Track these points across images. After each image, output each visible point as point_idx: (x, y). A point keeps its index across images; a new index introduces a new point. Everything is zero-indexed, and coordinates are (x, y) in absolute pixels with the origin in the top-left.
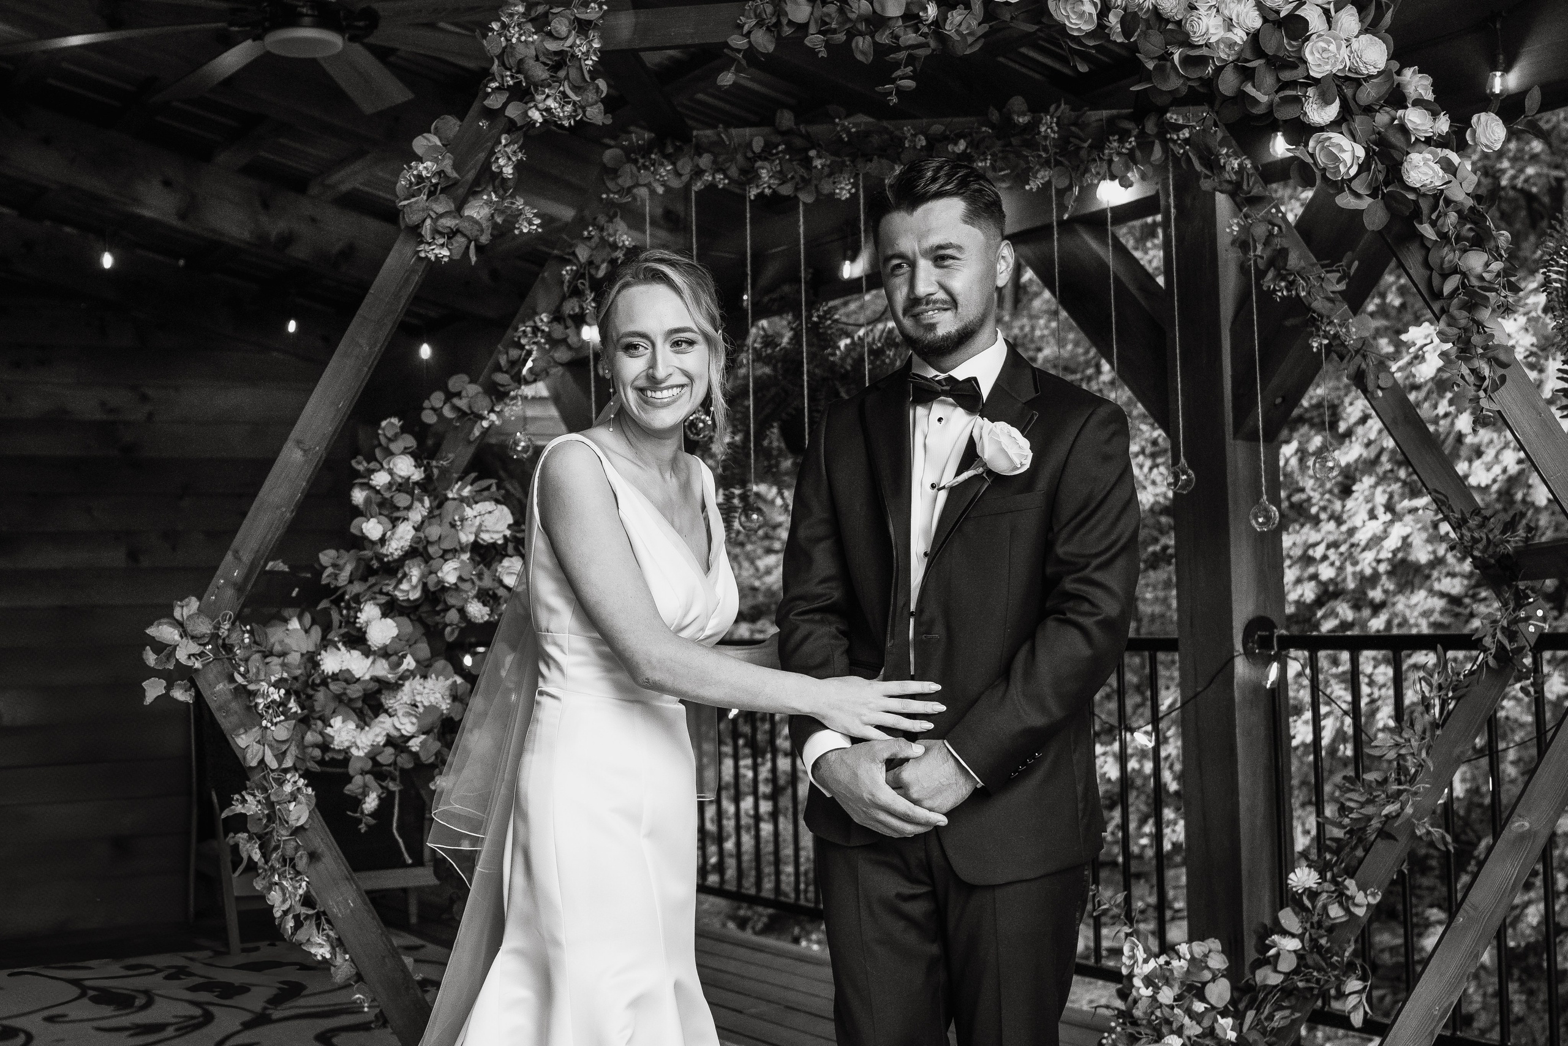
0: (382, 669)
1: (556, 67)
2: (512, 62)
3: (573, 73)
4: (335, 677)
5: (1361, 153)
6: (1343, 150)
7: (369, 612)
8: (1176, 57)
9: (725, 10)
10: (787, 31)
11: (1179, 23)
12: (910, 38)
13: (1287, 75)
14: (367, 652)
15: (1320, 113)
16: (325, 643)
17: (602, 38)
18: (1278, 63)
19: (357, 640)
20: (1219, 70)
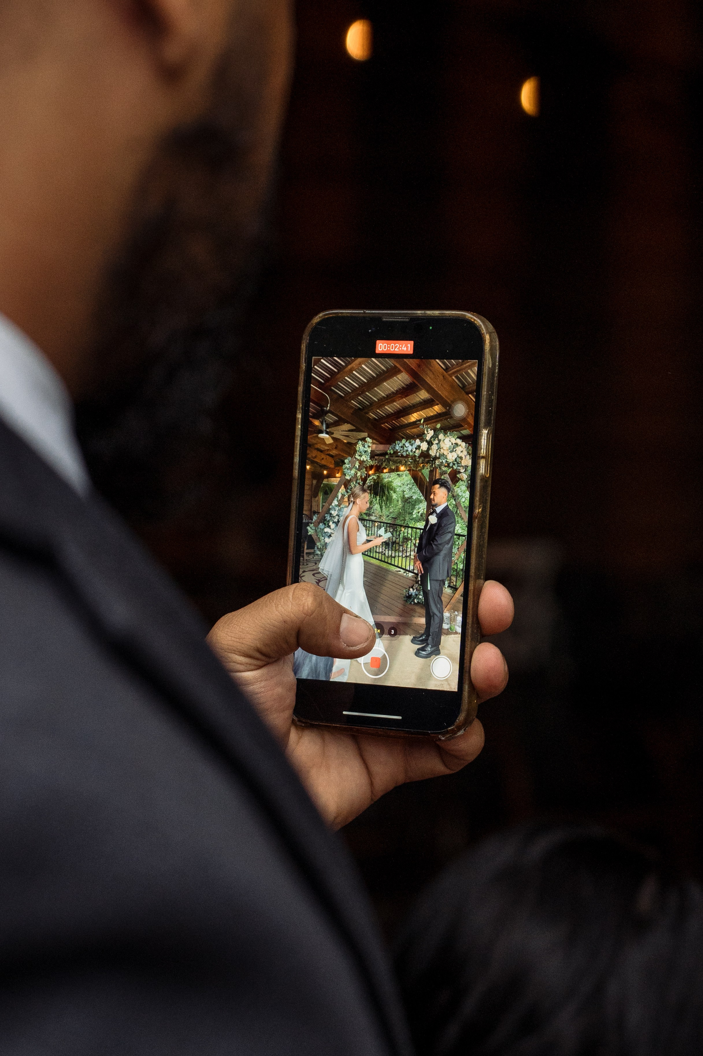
0: (332, 531)
1: (365, 452)
2: (360, 451)
3: (367, 453)
4: (326, 532)
5: (467, 477)
6: (464, 476)
7: (331, 523)
8: (445, 460)
9: (388, 446)
10: (395, 450)
11: (446, 455)
12: (411, 454)
13: (459, 465)
14: (330, 528)
15: (462, 470)
16: (325, 528)
17: (371, 449)
18: (458, 463)
19: (329, 527)
20: (450, 463)
